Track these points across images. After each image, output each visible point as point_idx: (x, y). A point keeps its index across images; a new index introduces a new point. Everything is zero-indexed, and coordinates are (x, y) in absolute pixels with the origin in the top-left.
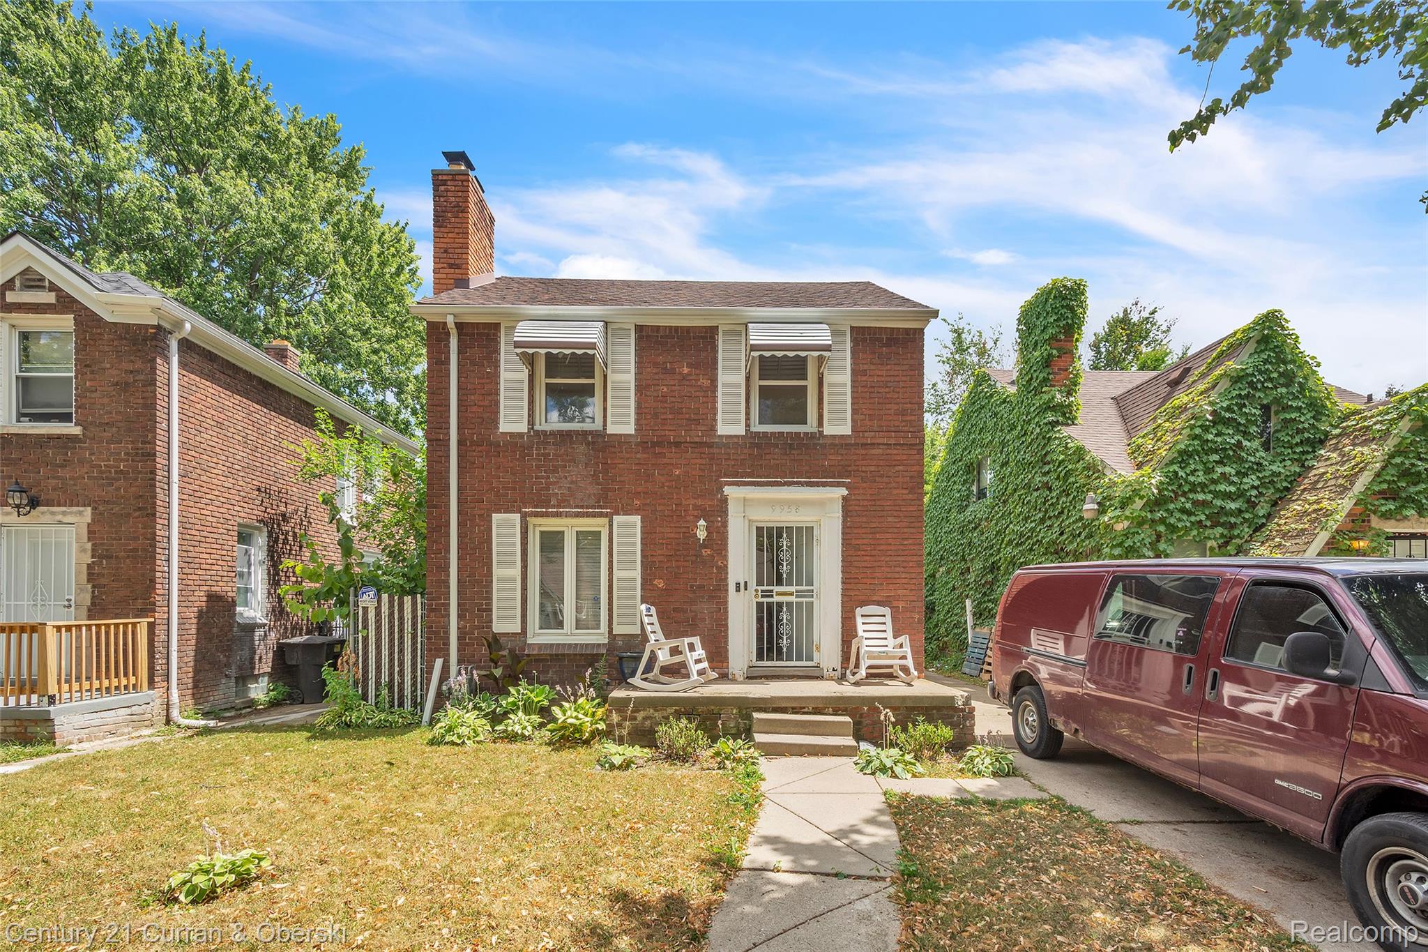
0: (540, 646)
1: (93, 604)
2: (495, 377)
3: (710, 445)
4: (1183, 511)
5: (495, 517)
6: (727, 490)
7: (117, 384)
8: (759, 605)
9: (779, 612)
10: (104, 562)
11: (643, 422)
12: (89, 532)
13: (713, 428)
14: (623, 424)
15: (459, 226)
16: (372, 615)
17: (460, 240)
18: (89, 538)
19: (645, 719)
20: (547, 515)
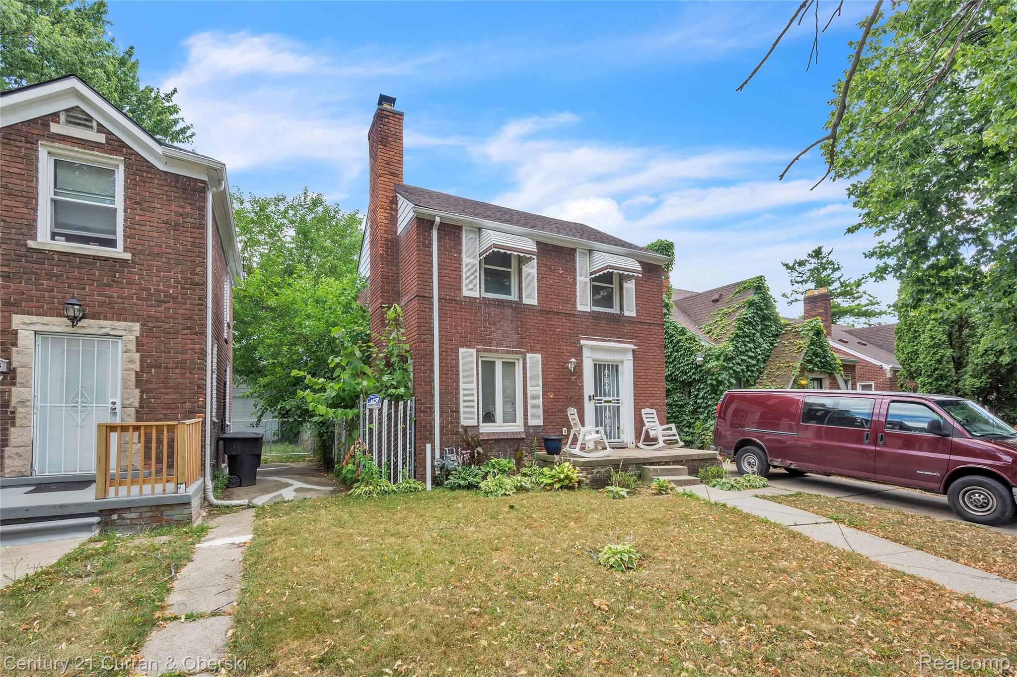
0: (488, 434)
1: (141, 406)
2: (459, 260)
3: (574, 316)
4: (738, 364)
5: (461, 350)
6: (583, 342)
7: (166, 223)
8: (596, 408)
9: (605, 411)
10: (153, 370)
11: (541, 298)
12: (137, 345)
13: (574, 306)
14: (531, 299)
15: (397, 148)
16: (376, 414)
17: (398, 158)
18: (137, 349)
19: (597, 473)
20: (490, 351)
